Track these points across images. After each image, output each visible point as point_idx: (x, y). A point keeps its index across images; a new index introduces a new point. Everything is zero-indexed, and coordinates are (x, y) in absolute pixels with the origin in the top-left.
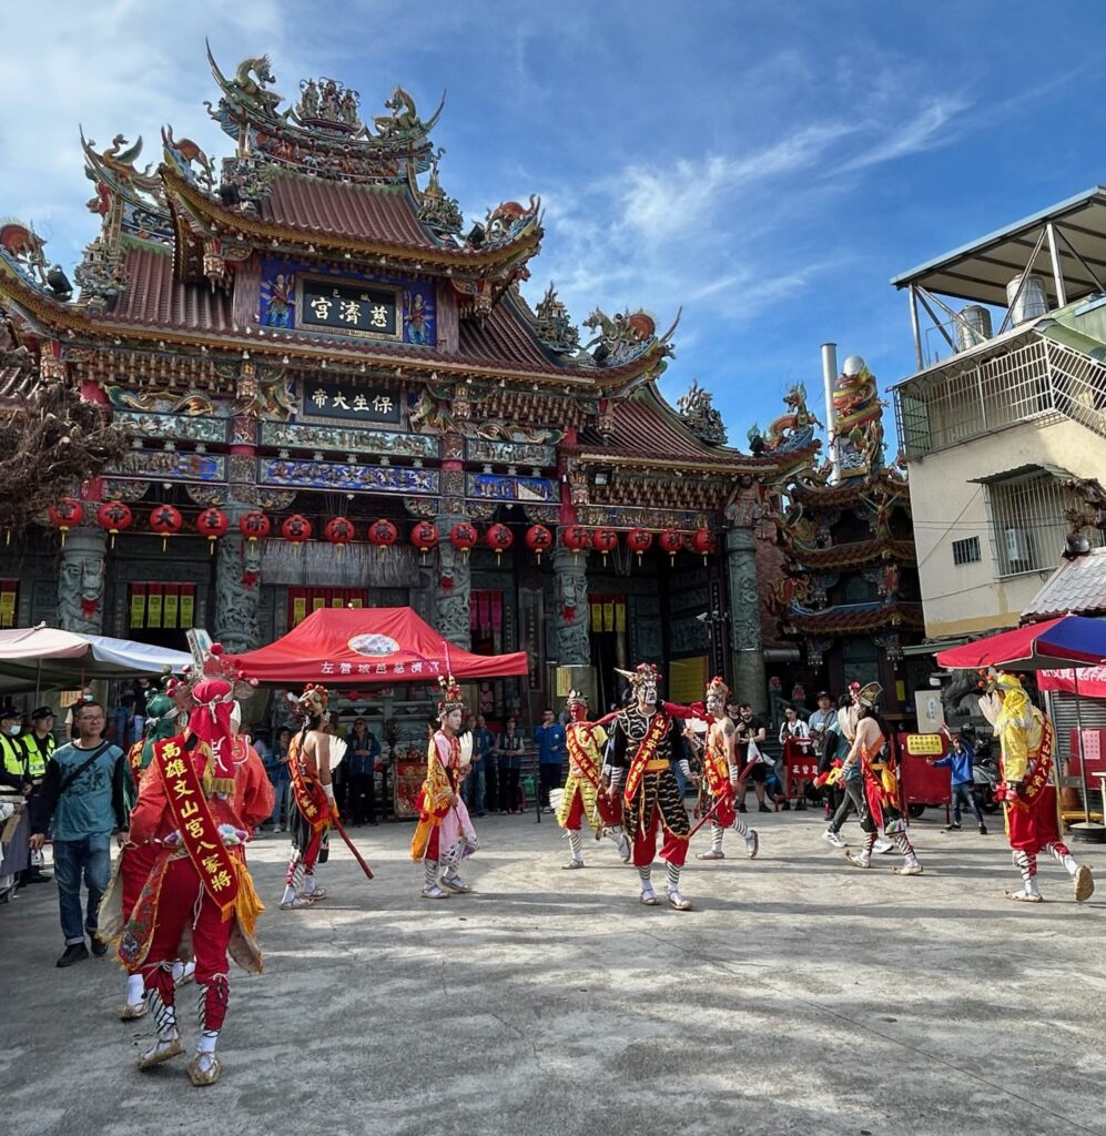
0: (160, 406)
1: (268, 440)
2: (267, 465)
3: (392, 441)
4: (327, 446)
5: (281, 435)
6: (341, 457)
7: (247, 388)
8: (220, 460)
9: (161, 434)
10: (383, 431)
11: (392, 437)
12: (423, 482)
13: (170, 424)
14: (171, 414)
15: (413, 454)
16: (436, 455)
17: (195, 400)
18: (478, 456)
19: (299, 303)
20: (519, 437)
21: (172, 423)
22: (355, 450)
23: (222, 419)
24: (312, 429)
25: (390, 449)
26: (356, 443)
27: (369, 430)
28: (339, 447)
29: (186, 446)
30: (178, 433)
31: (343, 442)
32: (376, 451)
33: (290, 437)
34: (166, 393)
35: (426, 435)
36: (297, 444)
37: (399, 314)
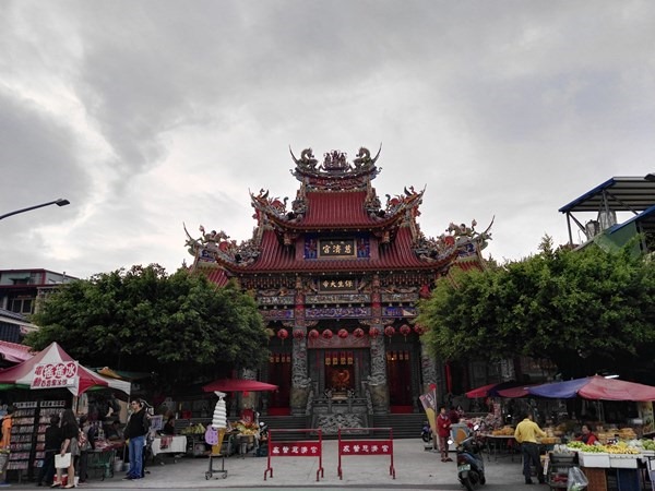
0: (272, 293)
1: (308, 302)
2: (308, 311)
3: (353, 298)
4: (328, 302)
5: (312, 299)
6: (334, 305)
7: (299, 285)
8: (292, 311)
9: (272, 303)
10: (349, 294)
11: (352, 296)
12: (364, 312)
13: (275, 299)
14: (274, 296)
15: (361, 302)
16: (369, 301)
17: (283, 290)
18: (385, 299)
19: (318, 249)
20: (403, 291)
22: (339, 302)
23: (292, 296)
24: (323, 296)
25: (352, 301)
26: (339, 300)
27: (344, 294)
28: (333, 302)
29: (280, 307)
30: (278, 303)
31: (334, 300)
32: (347, 302)
33: (315, 300)
34: (273, 289)
35: (365, 294)
36: (318, 302)
37: (355, 247)
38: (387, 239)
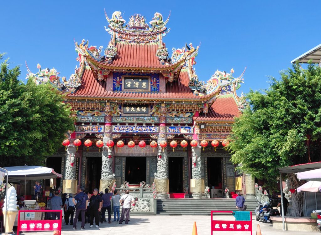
0: (88, 114)
1: (114, 121)
2: (114, 127)
3: (146, 120)
4: (129, 122)
5: (117, 119)
6: (133, 124)
7: (107, 109)
8: (103, 127)
9: (89, 121)
10: (144, 117)
11: (146, 118)
12: (154, 129)
14: (91, 116)
15: (152, 122)
16: (158, 122)
17: (96, 112)
18: (169, 121)
19: (123, 84)
20: (181, 115)
21: (91, 118)
22: (137, 122)
23: (103, 116)
24: (126, 117)
25: (146, 121)
26: (136, 120)
27: (140, 117)
28: (132, 122)
29: (94, 124)
30: (92, 121)
31: (133, 120)
32: (142, 122)
33: (119, 120)
34: (89, 111)
35: (155, 117)
36: (122, 122)
37: (149, 84)
38: (171, 79)
